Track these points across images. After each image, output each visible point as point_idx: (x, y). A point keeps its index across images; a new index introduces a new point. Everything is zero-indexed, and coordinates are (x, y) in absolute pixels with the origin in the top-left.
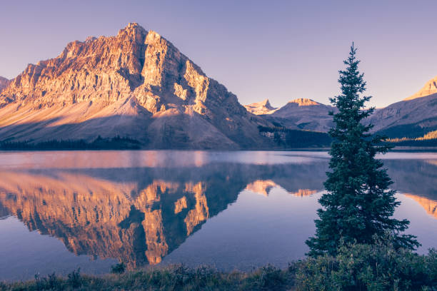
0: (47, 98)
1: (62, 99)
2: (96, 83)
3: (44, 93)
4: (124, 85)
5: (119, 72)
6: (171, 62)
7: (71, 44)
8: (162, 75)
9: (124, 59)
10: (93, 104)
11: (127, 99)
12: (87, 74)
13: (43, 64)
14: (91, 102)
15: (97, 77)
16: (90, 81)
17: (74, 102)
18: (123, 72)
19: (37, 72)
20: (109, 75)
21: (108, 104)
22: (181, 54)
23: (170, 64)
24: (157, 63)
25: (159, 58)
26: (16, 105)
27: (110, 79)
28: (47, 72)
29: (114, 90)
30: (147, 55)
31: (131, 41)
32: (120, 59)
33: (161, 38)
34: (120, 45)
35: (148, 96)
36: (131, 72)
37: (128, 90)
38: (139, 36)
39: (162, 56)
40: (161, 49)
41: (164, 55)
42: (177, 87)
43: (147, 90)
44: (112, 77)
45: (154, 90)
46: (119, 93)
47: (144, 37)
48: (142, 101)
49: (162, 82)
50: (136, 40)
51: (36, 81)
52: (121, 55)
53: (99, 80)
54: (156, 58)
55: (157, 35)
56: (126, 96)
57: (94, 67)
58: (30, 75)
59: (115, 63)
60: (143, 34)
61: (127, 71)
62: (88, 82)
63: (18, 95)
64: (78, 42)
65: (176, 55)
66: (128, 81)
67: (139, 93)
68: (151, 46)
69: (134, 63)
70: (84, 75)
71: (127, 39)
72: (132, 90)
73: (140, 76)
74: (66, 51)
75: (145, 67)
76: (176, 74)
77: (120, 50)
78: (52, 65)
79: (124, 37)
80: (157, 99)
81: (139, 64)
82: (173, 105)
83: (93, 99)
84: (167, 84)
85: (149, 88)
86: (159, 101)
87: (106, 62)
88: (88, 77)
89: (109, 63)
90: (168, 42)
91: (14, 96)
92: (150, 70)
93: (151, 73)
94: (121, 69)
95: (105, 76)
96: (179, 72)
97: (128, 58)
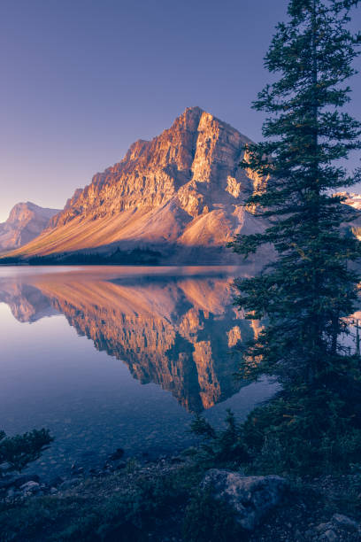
0: (102, 209)
1: (113, 207)
2: (144, 186)
3: (102, 202)
4: (169, 185)
5: (166, 170)
6: (224, 149)
7: (135, 144)
8: (211, 168)
9: (173, 154)
10: (138, 210)
11: (168, 202)
12: (137, 176)
13: (108, 171)
14: (136, 209)
15: (144, 178)
16: (138, 185)
17: (122, 209)
18: (170, 170)
19: (101, 181)
20: (156, 174)
21: (151, 208)
22: (241, 135)
23: (222, 152)
24: (206, 152)
25: (209, 146)
26: (80, 217)
27: (155, 179)
28: (110, 179)
29: (158, 192)
30: (199, 143)
31: (181, 130)
32: (168, 154)
33: (214, 119)
34: (170, 138)
35: (190, 196)
36: (179, 169)
37: (173, 191)
38: (192, 122)
39: (214, 141)
40: (212, 134)
42: (231, 181)
43: (191, 189)
44: (157, 178)
45: (200, 187)
46: (162, 195)
47: (197, 122)
48: (184, 203)
49: (211, 177)
50: (188, 128)
51: (100, 189)
52: (170, 150)
53: (147, 182)
54: (205, 147)
55: (210, 117)
56: (169, 197)
57: (145, 168)
58: (95, 184)
59: (163, 160)
60: (196, 115)
61: (175, 168)
62: (136, 185)
63: (85, 206)
64: (141, 141)
65: (231, 138)
66: (172, 180)
67: (182, 193)
68: (202, 132)
69: (183, 157)
70: (134, 178)
71: (177, 129)
72: (176, 190)
73: (190, 171)
74: (130, 153)
75: (196, 160)
76: (231, 163)
77: (169, 144)
78: (115, 171)
79: (175, 127)
80: (199, 200)
81: (190, 157)
82: (220, 205)
83: (138, 205)
84: (218, 178)
85: (194, 186)
86: (202, 200)
87: (156, 160)
88: (137, 180)
89: (158, 161)
90: (223, 123)
91: (82, 207)
92: (199, 162)
93: (201, 167)
94: (169, 165)
95: (151, 176)
97: (177, 152)
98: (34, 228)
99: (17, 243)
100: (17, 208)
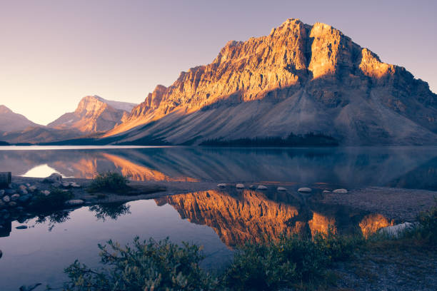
0: (212, 100)
2: (262, 81)
3: (208, 95)
4: (293, 81)
5: (286, 68)
6: (345, 53)
8: (336, 67)
9: (290, 56)
12: (251, 74)
13: (201, 70)
14: (259, 101)
15: (261, 76)
16: (254, 81)
17: (241, 101)
18: (290, 68)
19: (197, 78)
20: (276, 73)
21: (277, 101)
23: (343, 55)
24: (329, 54)
25: (330, 50)
27: (277, 76)
28: (206, 76)
29: (283, 87)
30: (314, 48)
31: (296, 37)
32: (285, 56)
33: (332, 28)
34: (285, 43)
36: (297, 68)
38: (304, 30)
39: (335, 46)
40: (334, 40)
41: (337, 46)
44: (279, 75)
50: (301, 34)
51: (197, 86)
52: (286, 53)
53: (264, 78)
54: (327, 50)
55: (327, 27)
57: (256, 67)
58: (192, 81)
59: (280, 61)
61: (294, 67)
62: (252, 82)
63: (183, 99)
65: (349, 44)
66: (297, 77)
68: (319, 39)
69: (300, 59)
70: (247, 75)
71: (291, 35)
73: (307, 70)
74: (220, 56)
75: (312, 61)
76: (351, 65)
77: (284, 48)
78: (210, 70)
83: (261, 98)
84: (341, 76)
87: (269, 61)
88: (252, 77)
89: (273, 62)
91: (179, 100)
92: (320, 63)
94: (288, 66)
95: (270, 74)
96: (353, 62)
97: (295, 54)
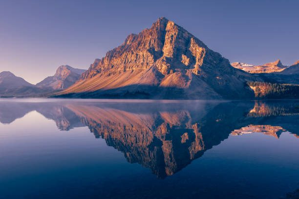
0: (113, 70)
1: (119, 69)
2: (137, 59)
3: (112, 67)
4: (151, 58)
5: (149, 51)
6: (180, 41)
7: (129, 36)
8: (174, 50)
9: (152, 42)
10: (134, 71)
11: (151, 68)
12: (133, 53)
13: (115, 50)
14: (133, 70)
15: (137, 55)
16: (133, 58)
17: (125, 71)
18: (151, 51)
19: (111, 55)
20: (144, 53)
21: (141, 71)
22: (189, 34)
24: (171, 42)
25: (172, 39)
26: (100, 74)
27: (143, 55)
28: (116, 54)
29: (145, 62)
30: (166, 37)
32: (150, 42)
33: (175, 24)
34: (151, 33)
35: (163, 65)
36: (156, 50)
37: (153, 61)
38: (162, 25)
39: (175, 37)
40: (174, 33)
41: (176, 36)
42: (184, 57)
43: (163, 61)
44: (144, 54)
45: (168, 60)
46: (147, 64)
47: (165, 26)
48: (160, 68)
49: (174, 55)
50: (160, 28)
51: (110, 60)
52: (151, 40)
53: (138, 56)
54: (170, 39)
55: (173, 24)
56: (151, 65)
57: (137, 49)
58: (108, 57)
59: (147, 45)
60: (164, 22)
61: (154, 49)
62: (132, 58)
63: (102, 68)
64: (133, 34)
65: (184, 35)
66: (153, 56)
67: (158, 63)
68: (168, 31)
69: (158, 44)
70: (131, 54)
71: (155, 29)
72: (155, 61)
73: (162, 51)
74: (126, 41)
75: (165, 46)
76: (184, 48)
77: (150, 37)
78: (119, 50)
79: (153, 28)
80: (168, 66)
81: (162, 44)
82: (179, 70)
83: (134, 69)
84: (177, 55)
85: (165, 59)
86: (169, 67)
88: (133, 55)
89: (144, 46)
90: (179, 27)
91: (100, 69)
92: (167, 47)
93: (168, 50)
94: (150, 48)
95: (141, 54)
96: (186, 46)
97: (155, 41)
98: (71, 79)
99: (61, 87)
100: (61, 69)
